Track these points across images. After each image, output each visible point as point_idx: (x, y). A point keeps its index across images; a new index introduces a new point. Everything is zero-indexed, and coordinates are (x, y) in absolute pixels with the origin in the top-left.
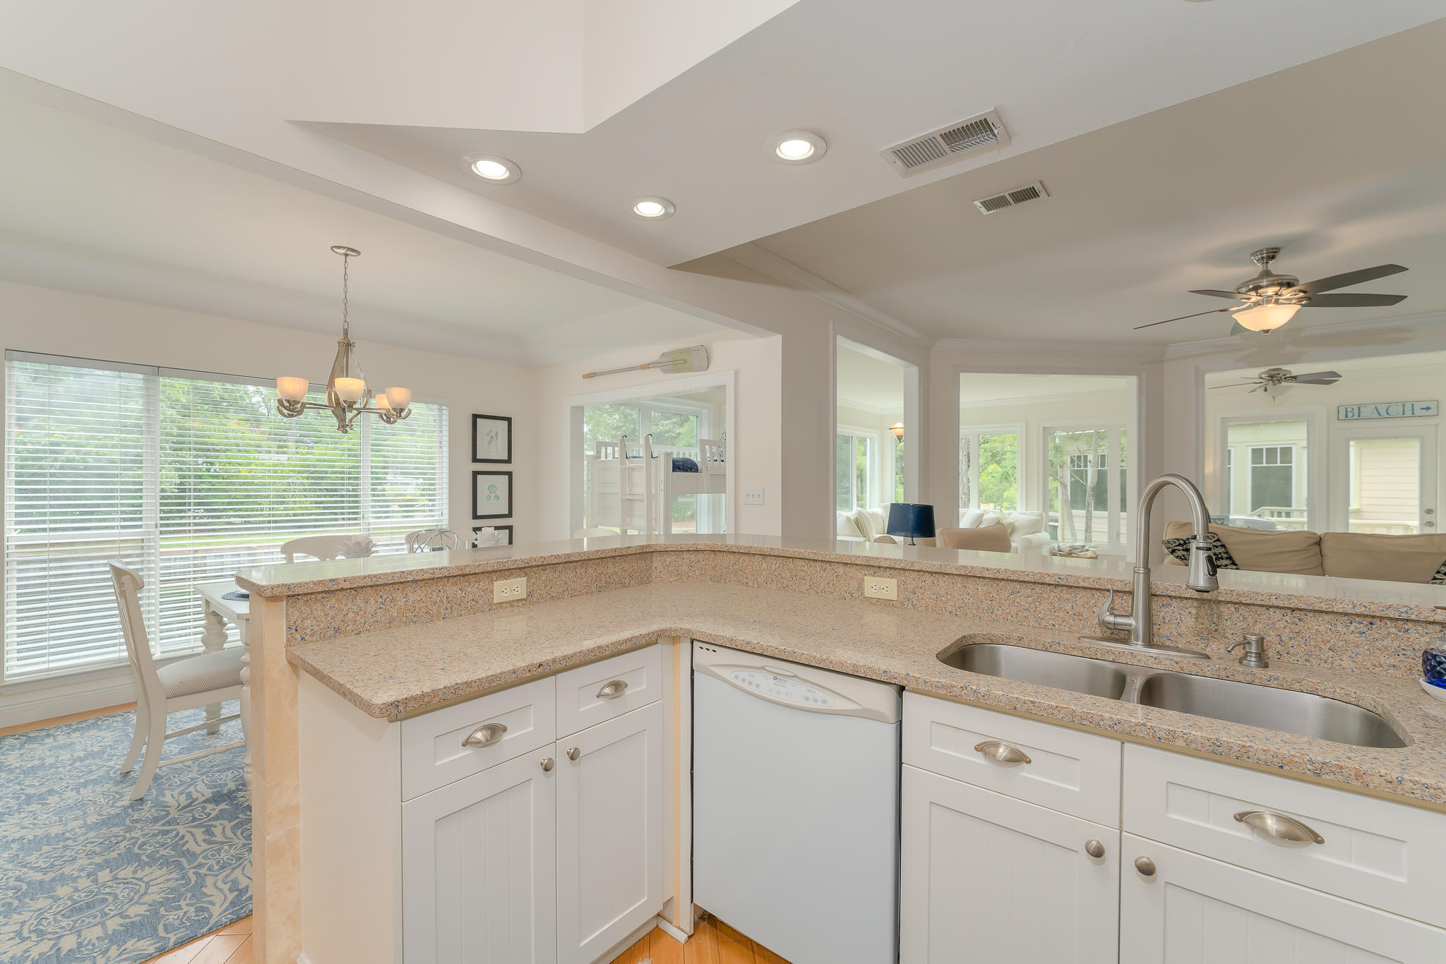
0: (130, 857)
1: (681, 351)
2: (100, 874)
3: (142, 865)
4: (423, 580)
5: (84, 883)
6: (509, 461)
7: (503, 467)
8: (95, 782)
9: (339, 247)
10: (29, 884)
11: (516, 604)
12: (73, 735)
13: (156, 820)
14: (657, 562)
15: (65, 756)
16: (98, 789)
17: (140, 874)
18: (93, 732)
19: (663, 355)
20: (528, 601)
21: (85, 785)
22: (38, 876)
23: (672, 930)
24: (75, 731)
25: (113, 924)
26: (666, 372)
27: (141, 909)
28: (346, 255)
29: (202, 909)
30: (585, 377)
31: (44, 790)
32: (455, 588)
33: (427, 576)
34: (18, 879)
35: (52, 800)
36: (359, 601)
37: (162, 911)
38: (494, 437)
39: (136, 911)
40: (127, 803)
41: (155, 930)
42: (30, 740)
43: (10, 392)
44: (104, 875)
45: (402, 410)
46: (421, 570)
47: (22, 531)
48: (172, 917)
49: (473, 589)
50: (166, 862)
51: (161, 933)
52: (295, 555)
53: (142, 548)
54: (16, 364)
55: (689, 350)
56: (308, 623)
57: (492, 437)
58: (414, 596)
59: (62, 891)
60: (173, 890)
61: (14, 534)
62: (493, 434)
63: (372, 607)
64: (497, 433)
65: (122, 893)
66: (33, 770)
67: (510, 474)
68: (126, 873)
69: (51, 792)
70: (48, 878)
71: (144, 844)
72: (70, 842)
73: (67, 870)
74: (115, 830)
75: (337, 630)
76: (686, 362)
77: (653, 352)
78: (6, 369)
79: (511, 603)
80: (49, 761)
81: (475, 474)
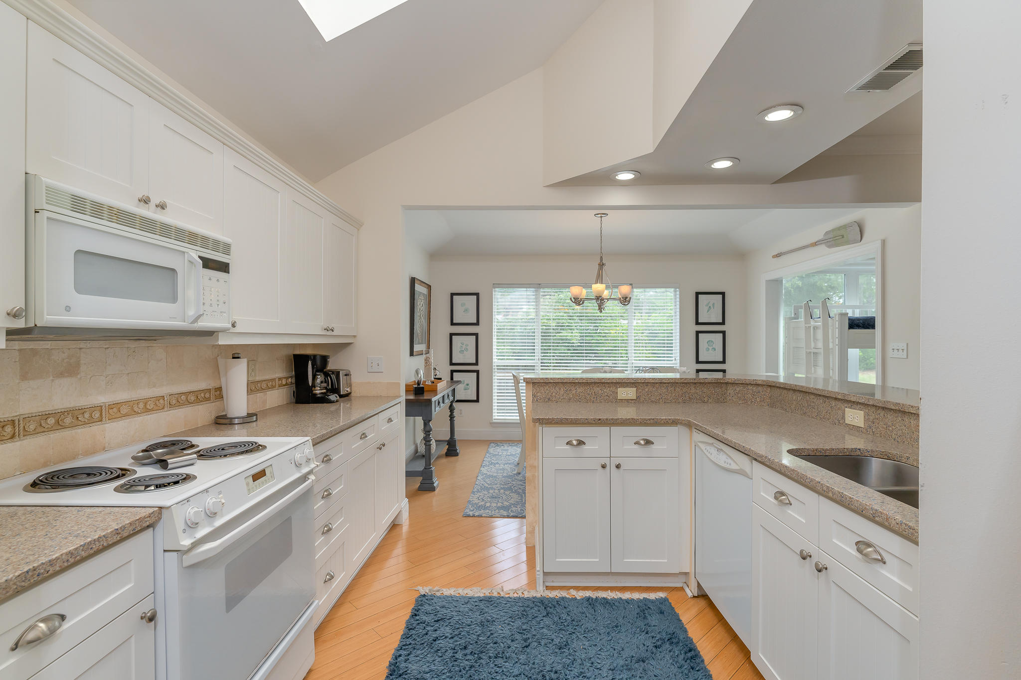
0: (510, 489)
1: (839, 228)
2: (501, 490)
3: (512, 492)
4: (582, 383)
5: (496, 491)
6: (723, 323)
7: (719, 328)
8: (509, 464)
9: (598, 214)
10: (484, 487)
11: (630, 401)
12: (509, 447)
13: (521, 481)
14: (731, 390)
15: (505, 453)
16: (510, 466)
17: (511, 494)
18: (515, 448)
19: (827, 233)
20: (637, 401)
21: (507, 464)
22: (487, 485)
23: (688, 590)
24: (511, 446)
25: (499, 505)
26: (829, 247)
27: (507, 504)
28: (601, 217)
29: (522, 510)
30: (774, 257)
31: (496, 462)
32: (598, 389)
33: (584, 381)
34: (483, 484)
35: (497, 465)
36: (557, 389)
37: (512, 506)
38: (712, 307)
39: (506, 503)
40: (515, 473)
41: (508, 510)
42: (498, 445)
43: (495, 301)
44: (502, 491)
45: (626, 298)
46: (582, 378)
47: (499, 359)
48: (514, 509)
49: (607, 390)
50: (518, 493)
51: (510, 511)
54: (497, 289)
55: (845, 227)
56: (539, 394)
57: (710, 307)
58: (580, 390)
59: (491, 491)
60: (517, 502)
61: (496, 360)
62: (711, 305)
63: (562, 392)
64: (714, 304)
65: (504, 497)
66: (496, 455)
67: (724, 333)
68: (507, 493)
69: (497, 463)
70: (489, 487)
71: (515, 486)
72: (497, 479)
73: (494, 486)
74: (509, 480)
75: (549, 399)
76: (843, 237)
77: (818, 233)
78: (493, 292)
79: (627, 400)
80: (500, 454)
81: (698, 333)
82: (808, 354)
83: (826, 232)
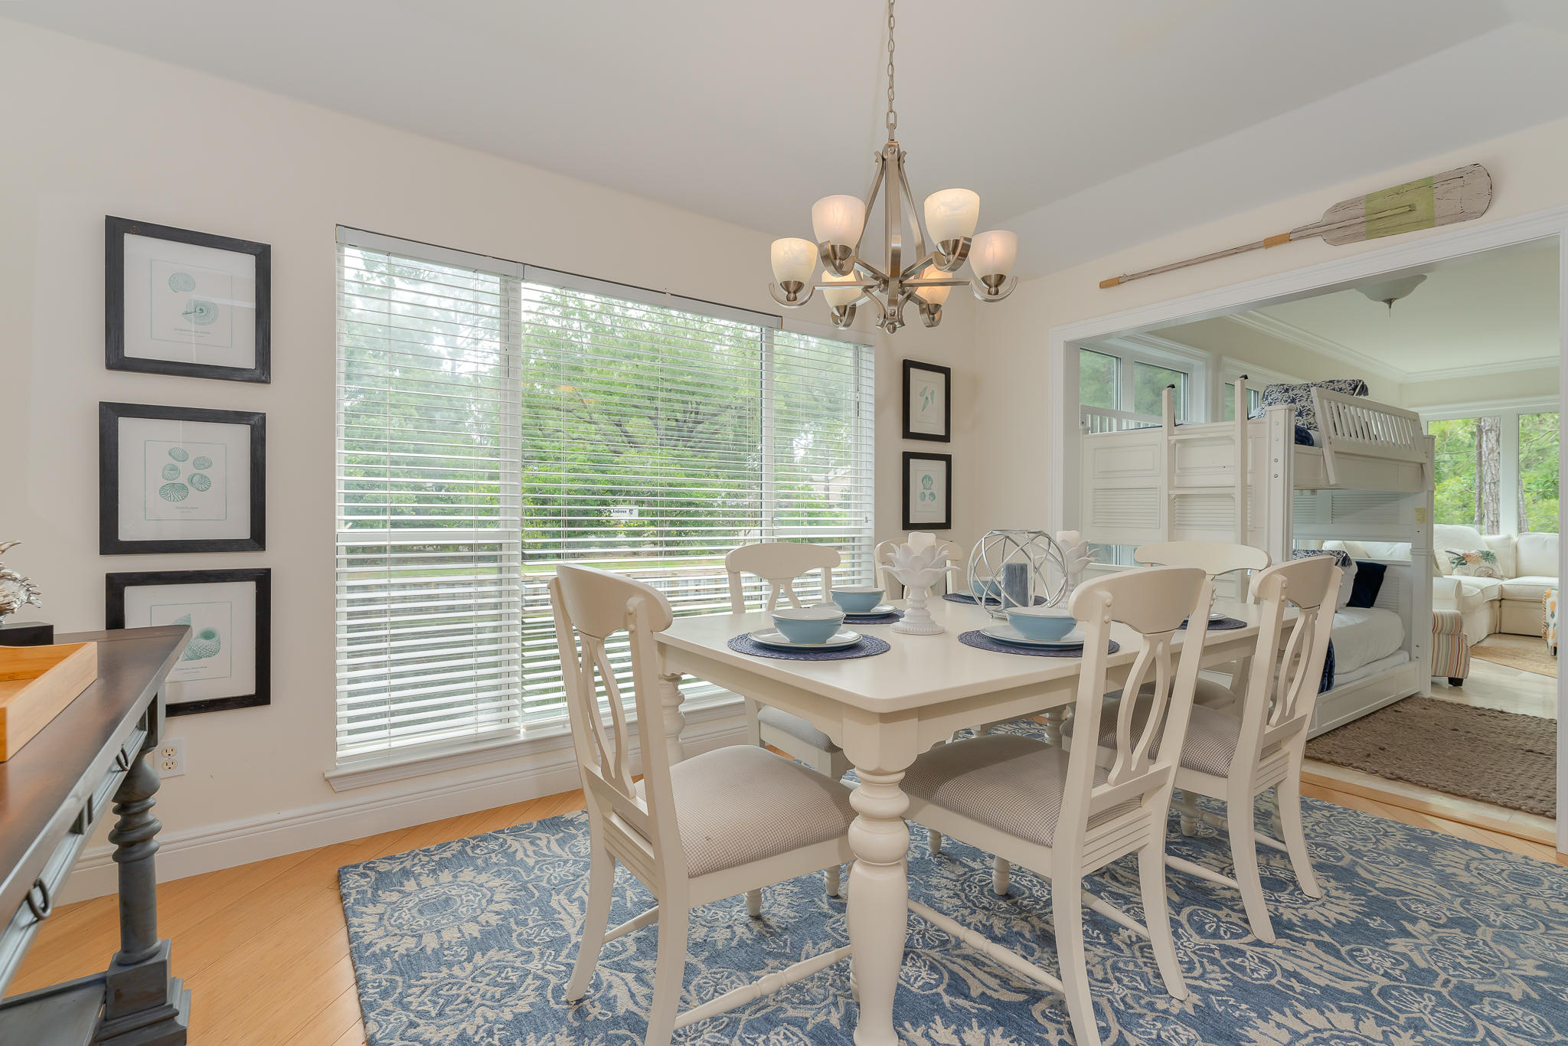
6: (947, 438)
7: (940, 448)
30: (1105, 285)
38: (930, 398)
47: (357, 524)
52: (743, 575)
53: (500, 570)
55: (1427, 184)
57: (927, 398)
61: (345, 529)
62: (928, 394)
64: (933, 392)
67: (948, 458)
76: (1412, 208)
77: (1313, 207)
81: (907, 457)
82: (1172, 500)
83: (1337, 205)
